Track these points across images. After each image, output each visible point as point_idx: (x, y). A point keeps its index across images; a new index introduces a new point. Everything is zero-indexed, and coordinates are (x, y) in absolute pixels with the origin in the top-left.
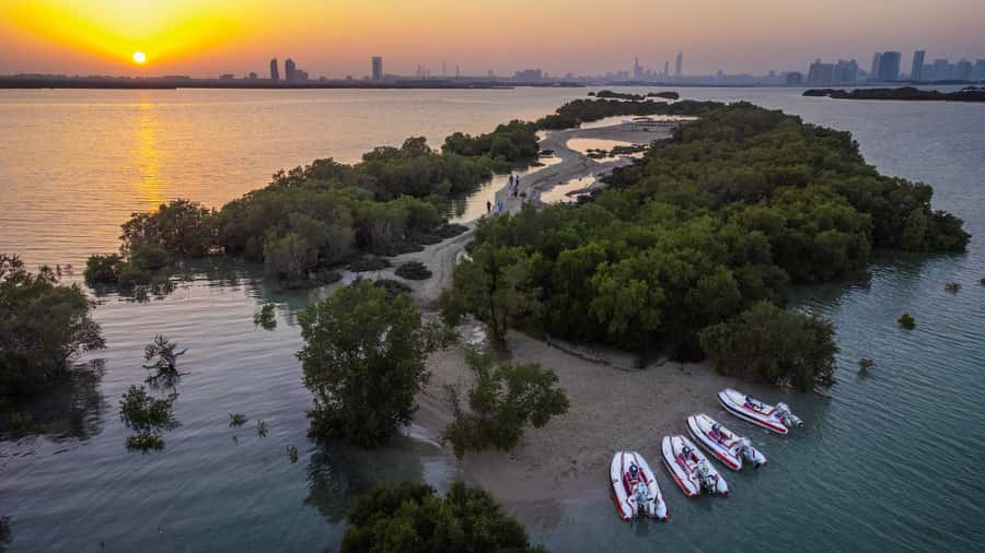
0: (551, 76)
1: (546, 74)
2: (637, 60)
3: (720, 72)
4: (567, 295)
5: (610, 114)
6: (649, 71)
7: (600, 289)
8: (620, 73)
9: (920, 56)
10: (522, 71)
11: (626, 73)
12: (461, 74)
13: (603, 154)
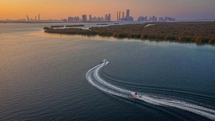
2: (27, 16)
3: (50, 19)
6: (31, 19)
8: (23, 19)
9: (90, 16)
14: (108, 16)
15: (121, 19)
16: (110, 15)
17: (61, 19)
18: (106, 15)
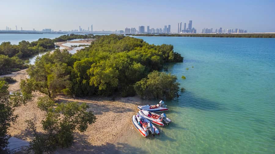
0: (54, 31)
1: (53, 30)
2: (80, 27)
3: (103, 30)
4: (80, 78)
5: (76, 38)
6: (84, 30)
7: (94, 73)
9: (148, 27)
10: (45, 29)
11: (77, 30)
12: (23, 30)
13: (76, 46)
14: (168, 27)
15: (182, 30)
16: (169, 26)
17: (115, 31)
18: (166, 27)
